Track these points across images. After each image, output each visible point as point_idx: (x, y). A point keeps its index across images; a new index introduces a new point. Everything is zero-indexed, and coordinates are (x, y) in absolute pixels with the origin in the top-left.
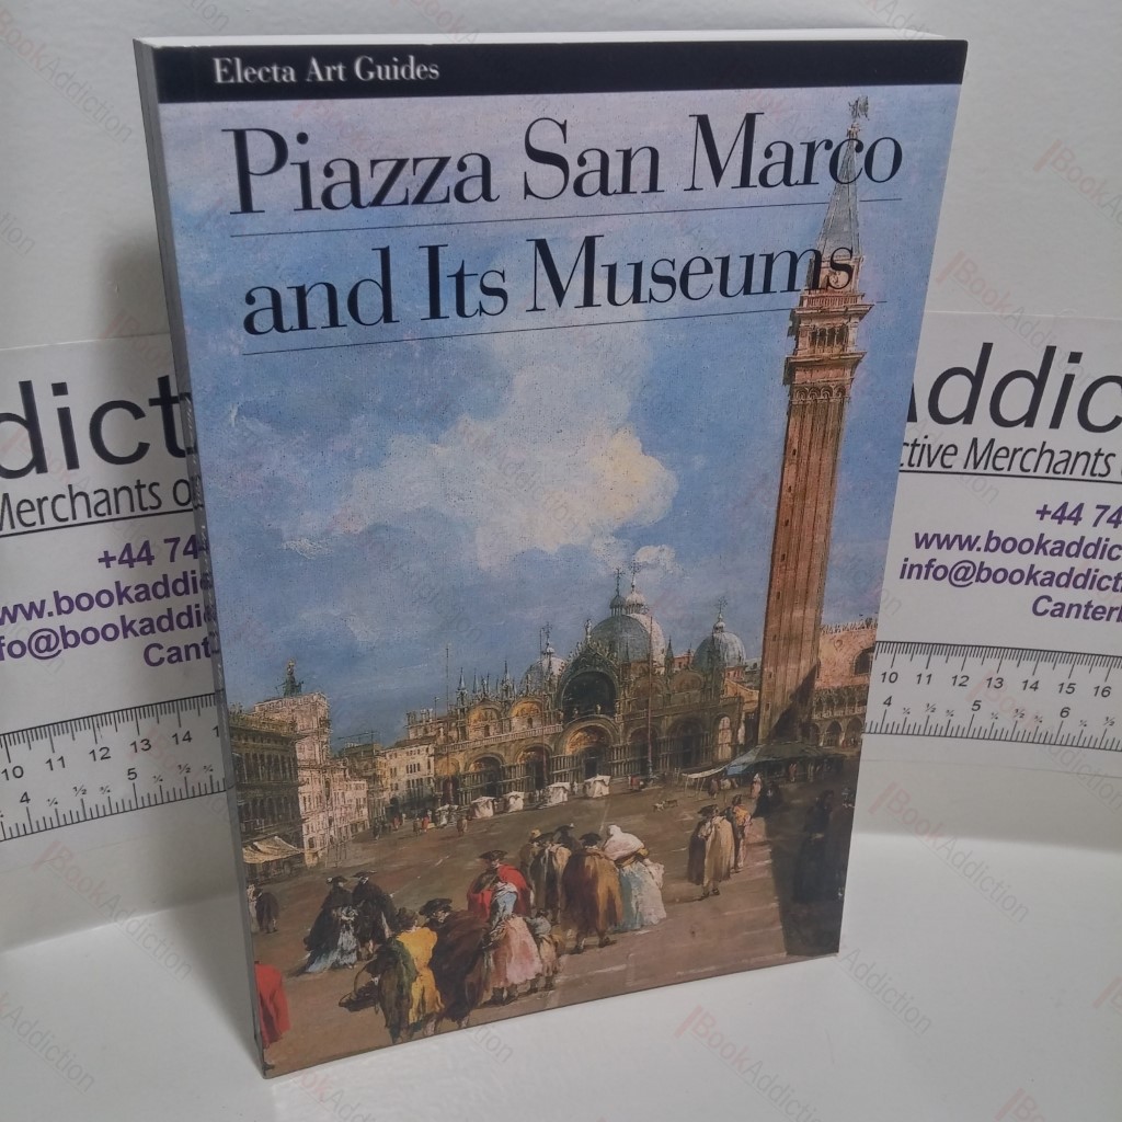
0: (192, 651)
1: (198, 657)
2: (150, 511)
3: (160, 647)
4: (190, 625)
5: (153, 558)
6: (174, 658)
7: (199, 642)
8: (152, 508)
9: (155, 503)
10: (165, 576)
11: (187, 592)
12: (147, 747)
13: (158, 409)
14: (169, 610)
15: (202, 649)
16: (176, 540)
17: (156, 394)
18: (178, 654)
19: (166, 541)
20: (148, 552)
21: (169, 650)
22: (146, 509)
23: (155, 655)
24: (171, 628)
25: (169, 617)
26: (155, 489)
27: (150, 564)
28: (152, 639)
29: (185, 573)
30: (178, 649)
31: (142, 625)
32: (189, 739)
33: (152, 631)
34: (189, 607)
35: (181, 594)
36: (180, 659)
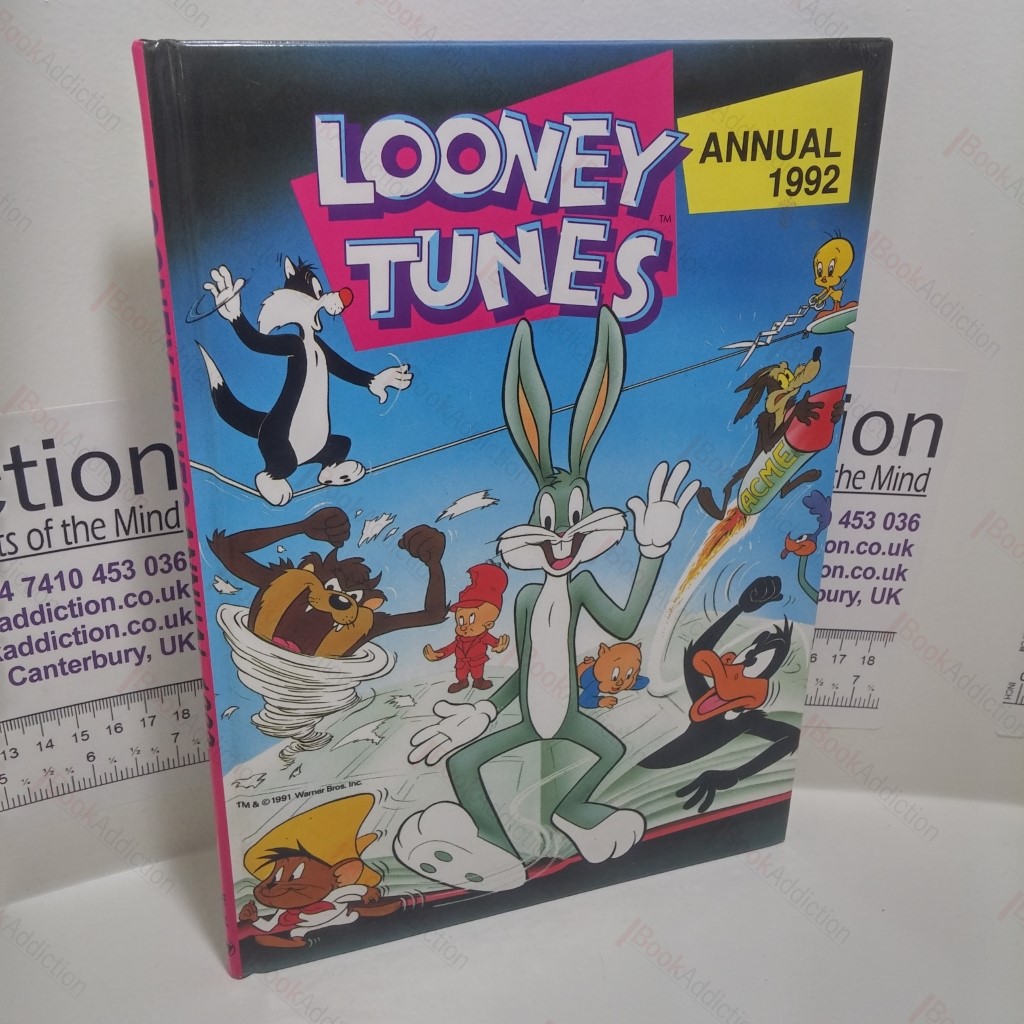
0: (51, 670)
1: (56, 675)
2: (8, 557)
3: (22, 669)
4: (48, 648)
5: (13, 595)
6: (35, 678)
7: (56, 663)
8: (10, 553)
9: (13, 549)
10: (24, 610)
11: (43, 621)
12: (15, 755)
13: (11, 473)
14: (29, 638)
15: (59, 668)
16: (32, 579)
17: (10, 461)
18: (39, 673)
19: (24, 580)
20: (8, 590)
21: (31, 671)
22: (5, 555)
23: (18, 676)
24: (31, 652)
25: (29, 643)
26: (11, 538)
27: (10, 599)
28: (14, 662)
29: (41, 606)
30: (38, 669)
31: (6, 651)
32: (52, 746)
33: (15, 656)
34: (46, 634)
35: (37, 624)
36: (40, 679)
